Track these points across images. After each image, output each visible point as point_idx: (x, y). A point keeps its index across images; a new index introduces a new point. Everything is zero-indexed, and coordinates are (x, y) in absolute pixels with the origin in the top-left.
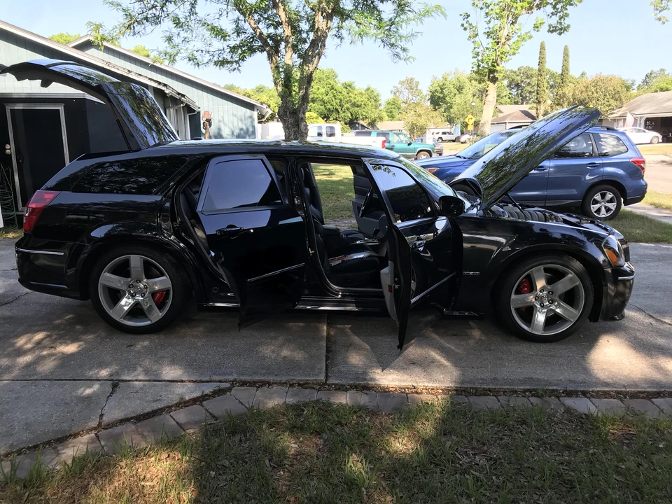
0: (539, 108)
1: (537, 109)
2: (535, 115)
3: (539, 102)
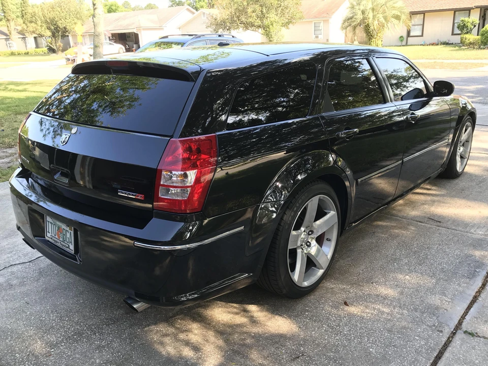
0: (9, 25)
1: (8, 26)
2: (7, 32)
3: (8, 20)
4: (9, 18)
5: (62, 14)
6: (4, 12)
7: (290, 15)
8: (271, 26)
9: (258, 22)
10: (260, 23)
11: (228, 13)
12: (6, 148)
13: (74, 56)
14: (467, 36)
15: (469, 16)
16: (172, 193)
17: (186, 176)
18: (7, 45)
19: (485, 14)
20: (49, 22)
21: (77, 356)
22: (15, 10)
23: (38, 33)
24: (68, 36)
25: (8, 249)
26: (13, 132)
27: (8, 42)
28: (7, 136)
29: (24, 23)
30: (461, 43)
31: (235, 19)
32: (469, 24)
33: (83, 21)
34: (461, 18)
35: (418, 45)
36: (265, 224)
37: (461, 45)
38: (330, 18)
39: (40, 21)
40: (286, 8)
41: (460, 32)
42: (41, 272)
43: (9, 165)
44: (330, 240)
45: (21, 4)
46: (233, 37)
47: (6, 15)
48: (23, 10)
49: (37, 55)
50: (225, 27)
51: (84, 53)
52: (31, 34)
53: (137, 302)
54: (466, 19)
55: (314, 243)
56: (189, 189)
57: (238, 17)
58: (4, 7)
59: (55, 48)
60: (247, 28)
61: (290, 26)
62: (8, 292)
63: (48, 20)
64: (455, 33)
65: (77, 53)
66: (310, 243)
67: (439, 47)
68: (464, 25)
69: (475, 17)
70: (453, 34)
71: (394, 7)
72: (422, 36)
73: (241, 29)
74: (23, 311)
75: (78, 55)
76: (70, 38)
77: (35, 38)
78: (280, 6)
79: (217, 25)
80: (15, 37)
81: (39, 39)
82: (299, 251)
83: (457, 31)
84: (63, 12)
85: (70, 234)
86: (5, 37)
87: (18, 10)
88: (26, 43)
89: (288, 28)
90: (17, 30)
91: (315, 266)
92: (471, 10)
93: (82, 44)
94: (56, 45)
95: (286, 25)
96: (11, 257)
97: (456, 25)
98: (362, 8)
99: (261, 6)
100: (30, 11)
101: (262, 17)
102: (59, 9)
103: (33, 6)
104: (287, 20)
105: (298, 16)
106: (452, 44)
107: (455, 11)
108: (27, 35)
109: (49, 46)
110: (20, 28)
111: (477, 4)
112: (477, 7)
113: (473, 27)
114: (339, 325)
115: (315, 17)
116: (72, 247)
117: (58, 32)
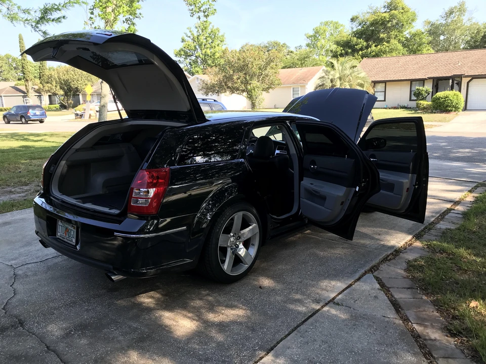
0: (27, 85)
1: (26, 86)
2: (25, 91)
3: (27, 80)
4: (28, 78)
5: (75, 77)
6: (24, 74)
7: (270, 82)
8: (253, 91)
9: (243, 87)
10: (244, 88)
11: (217, 79)
12: (22, 185)
13: (83, 111)
14: (421, 102)
15: (424, 85)
16: (140, 203)
17: (148, 192)
18: (24, 101)
19: (437, 84)
20: (63, 83)
21: (72, 314)
22: (34, 71)
23: (53, 91)
24: (79, 95)
25: (25, 253)
26: (28, 173)
27: (25, 99)
28: (23, 176)
29: (41, 83)
30: (417, 107)
31: (223, 84)
32: (423, 92)
33: (92, 82)
34: (417, 87)
35: (382, 108)
36: (204, 228)
37: (417, 109)
38: (307, 84)
39: (54, 82)
40: (267, 76)
41: (415, 98)
42: (48, 268)
43: (25, 198)
44: (253, 245)
45: (40, 67)
46: (215, 101)
47: (25, 76)
48: (41, 73)
49: (50, 111)
50: (214, 91)
51: (91, 110)
52: (47, 93)
53: (115, 275)
54: (421, 88)
55: (241, 246)
56: (150, 200)
57: (226, 83)
58: (24, 70)
59: (67, 104)
60: (233, 92)
61: (270, 90)
62: (25, 279)
63: (62, 82)
64: (412, 99)
65: (85, 110)
66: (238, 246)
67: (400, 110)
68: (419, 93)
69: (428, 87)
70: (410, 100)
71: (358, 77)
72: (385, 100)
73: (228, 92)
74: (36, 290)
75: (86, 111)
76: (81, 97)
77: (50, 96)
78: (261, 75)
79: (207, 89)
80: (32, 94)
81: (53, 97)
82: (229, 249)
83: (414, 98)
84: (76, 75)
85: (73, 232)
86: (23, 95)
87: (36, 72)
88: (41, 100)
89: (268, 92)
90: (34, 89)
91: (242, 262)
92: (425, 81)
93: (90, 102)
94: (68, 103)
95: (266, 90)
96: (27, 258)
97: (413, 93)
98: (331, 77)
99: (245, 74)
100: (47, 74)
101: (246, 83)
102: (73, 73)
103: (50, 69)
104: (267, 86)
105: (276, 82)
106: (410, 108)
107: (412, 81)
108: (43, 93)
109: (62, 103)
110: (36, 87)
111: (430, 76)
112: (430, 78)
113: (427, 94)
114: (252, 299)
115: (294, 83)
116: (74, 240)
117: (70, 91)
